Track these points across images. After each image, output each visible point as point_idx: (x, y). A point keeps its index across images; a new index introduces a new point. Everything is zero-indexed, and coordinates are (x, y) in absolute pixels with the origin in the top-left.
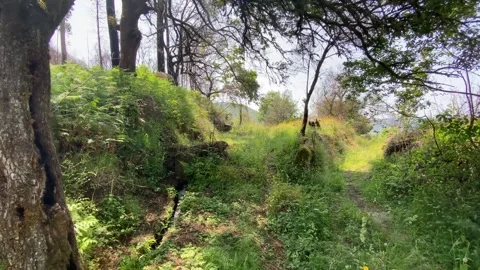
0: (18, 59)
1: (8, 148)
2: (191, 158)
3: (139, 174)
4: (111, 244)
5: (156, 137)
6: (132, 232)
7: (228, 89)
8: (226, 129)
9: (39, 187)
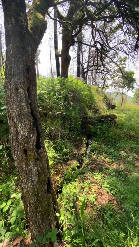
0: (21, 65)
1: (19, 116)
2: (95, 123)
3: (70, 130)
4: (60, 162)
5: (77, 111)
6: (68, 158)
7: (115, 84)
8: (113, 107)
9: (34, 138)
